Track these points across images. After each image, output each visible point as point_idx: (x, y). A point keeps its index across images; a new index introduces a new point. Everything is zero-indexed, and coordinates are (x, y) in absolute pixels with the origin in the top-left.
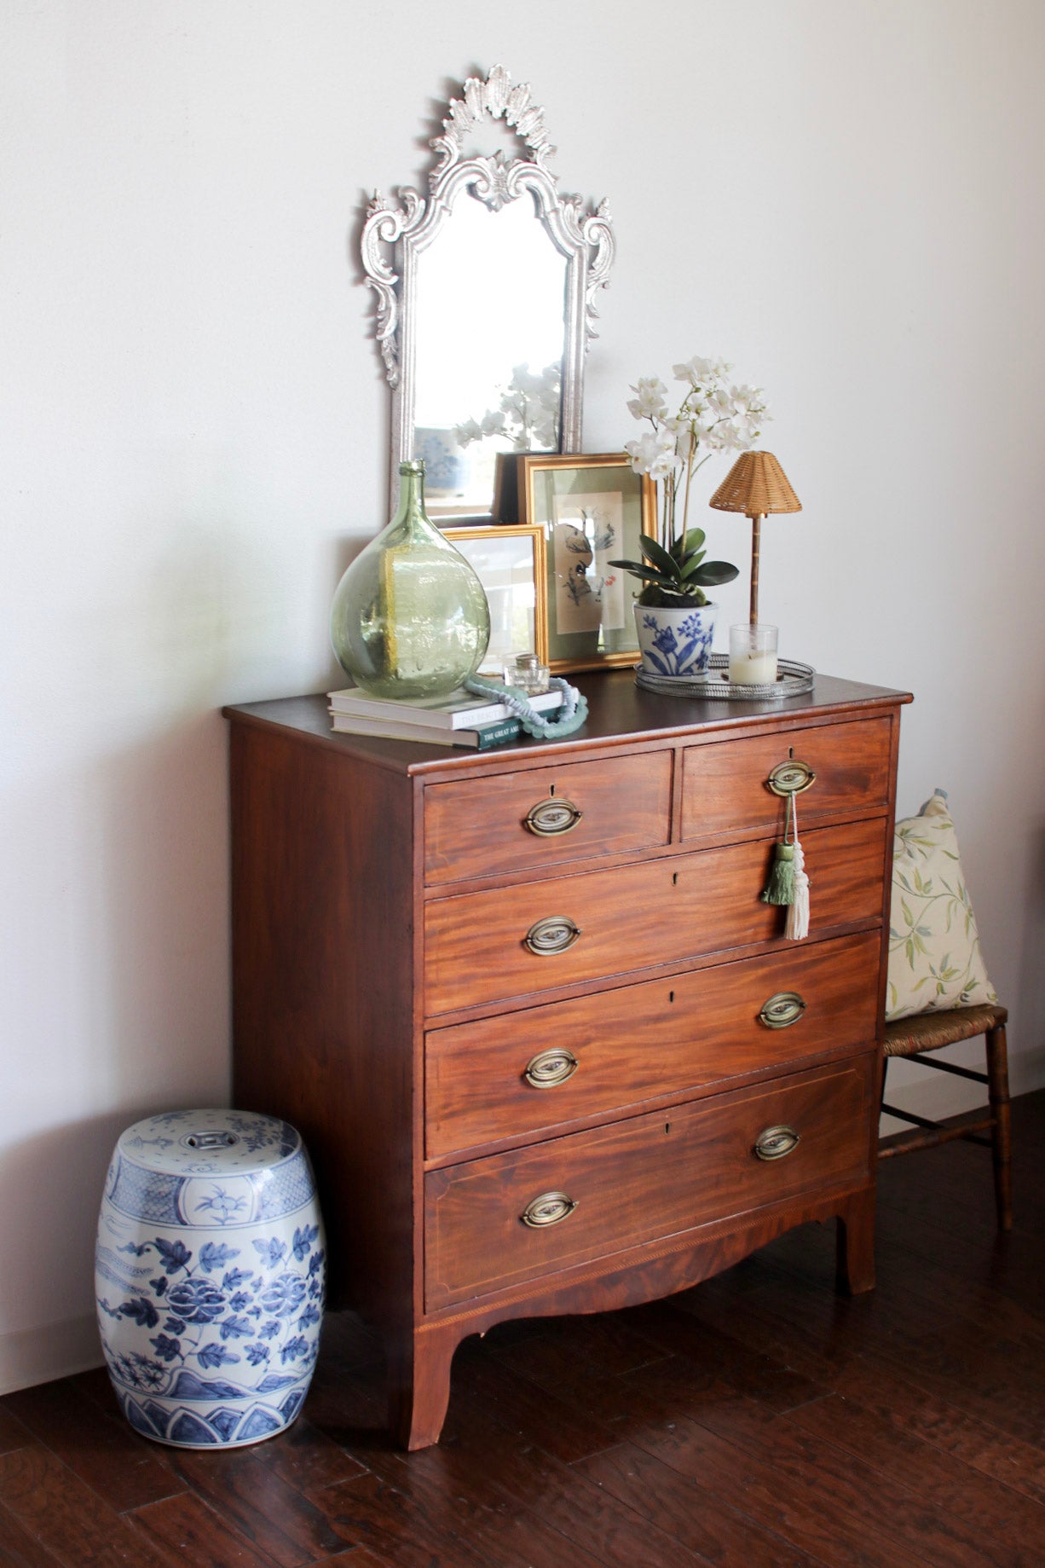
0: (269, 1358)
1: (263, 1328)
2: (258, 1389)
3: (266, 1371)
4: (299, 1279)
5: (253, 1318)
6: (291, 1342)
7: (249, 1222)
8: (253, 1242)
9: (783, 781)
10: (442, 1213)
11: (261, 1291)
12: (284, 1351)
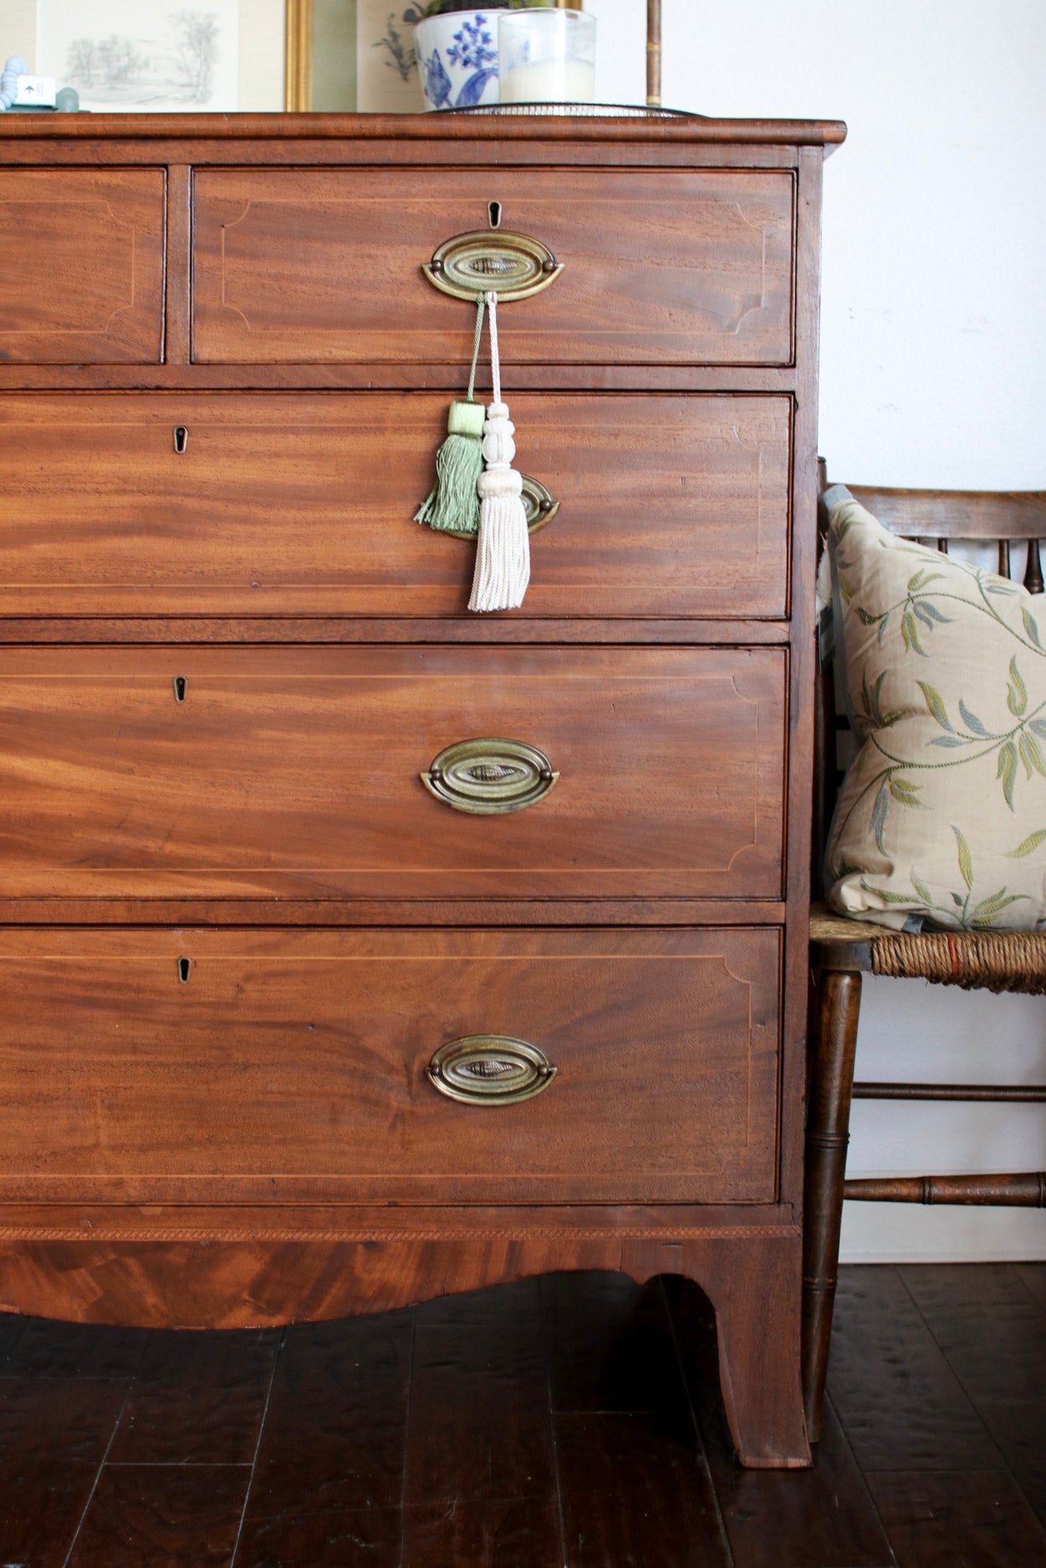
9: (469, 271)
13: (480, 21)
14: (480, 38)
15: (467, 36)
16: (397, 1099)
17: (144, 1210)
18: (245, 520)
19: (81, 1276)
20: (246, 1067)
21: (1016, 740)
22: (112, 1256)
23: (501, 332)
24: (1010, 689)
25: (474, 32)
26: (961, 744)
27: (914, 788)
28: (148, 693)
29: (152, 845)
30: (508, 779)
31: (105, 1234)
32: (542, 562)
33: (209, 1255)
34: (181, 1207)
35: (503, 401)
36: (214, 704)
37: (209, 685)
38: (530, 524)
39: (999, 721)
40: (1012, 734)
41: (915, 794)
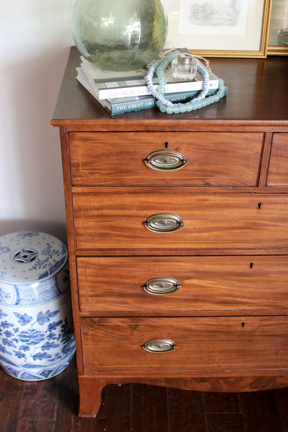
0: (26, 357)
1: (20, 346)
2: (23, 366)
3: (25, 361)
4: (40, 332)
5: (15, 342)
6: (37, 354)
7: (12, 305)
8: (14, 313)
10: (92, 335)
11: (18, 333)
12: (34, 356)
17: (226, 371)
19: (207, 383)
22: (216, 380)
28: (242, 267)
33: (240, 379)
36: (260, 269)
37: (259, 265)
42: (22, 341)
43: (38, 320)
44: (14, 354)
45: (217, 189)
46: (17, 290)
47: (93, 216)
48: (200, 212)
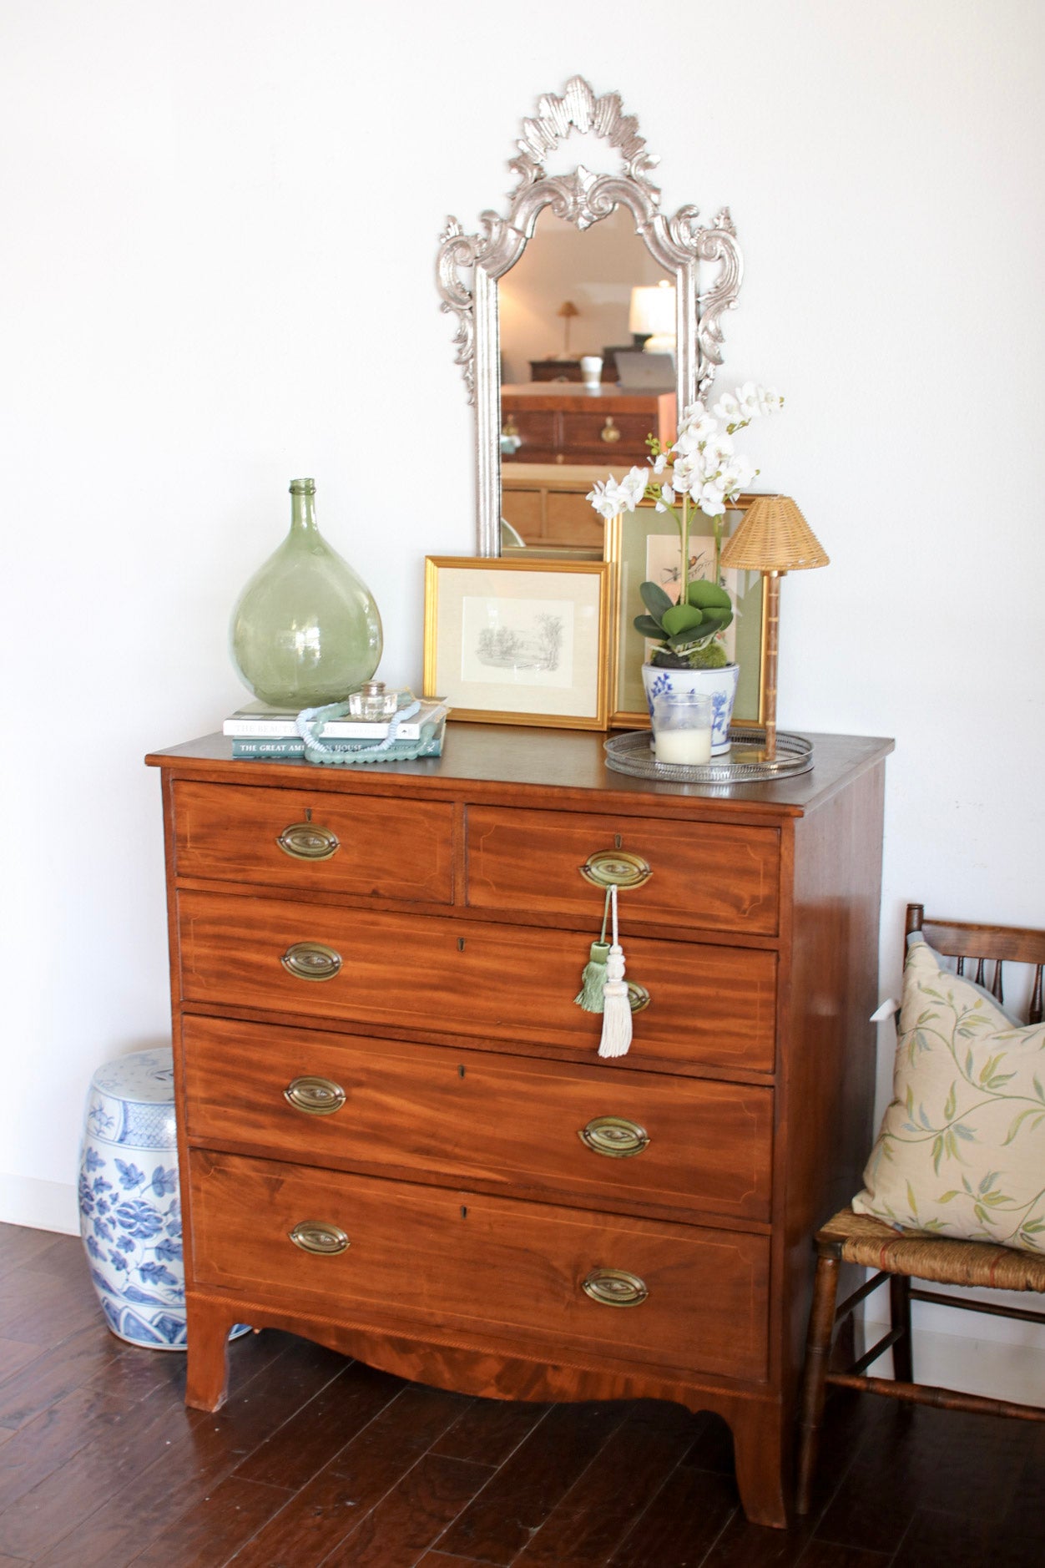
0: (129, 1269)
1: (119, 1239)
2: (125, 1293)
3: (127, 1280)
4: (155, 1211)
5: (110, 1226)
6: (148, 1264)
7: (113, 1141)
8: (116, 1160)
9: (604, 871)
10: (207, 1192)
11: (117, 1206)
12: (143, 1270)
13: (666, 677)
14: (666, 687)
15: (660, 684)
16: (568, 1296)
17: (445, 1330)
18: (490, 989)
19: (413, 1357)
20: (494, 1266)
21: (944, 1135)
22: (428, 1350)
23: (620, 904)
24: (948, 1102)
25: (664, 683)
26: (916, 1130)
27: (892, 1151)
28: (446, 1071)
29: (449, 1148)
30: (623, 1140)
31: (425, 1339)
32: (640, 1027)
33: (474, 1358)
34: (462, 1331)
35: (619, 944)
36: (478, 1081)
37: (476, 1071)
38: (632, 1009)
39: (938, 1121)
40: (943, 1130)
41: (892, 1154)
42: (123, 1224)
43: (154, 1183)
44: (110, 1258)
45: (390, 904)
46: (126, 1111)
47: (206, 937)
48: (368, 947)
